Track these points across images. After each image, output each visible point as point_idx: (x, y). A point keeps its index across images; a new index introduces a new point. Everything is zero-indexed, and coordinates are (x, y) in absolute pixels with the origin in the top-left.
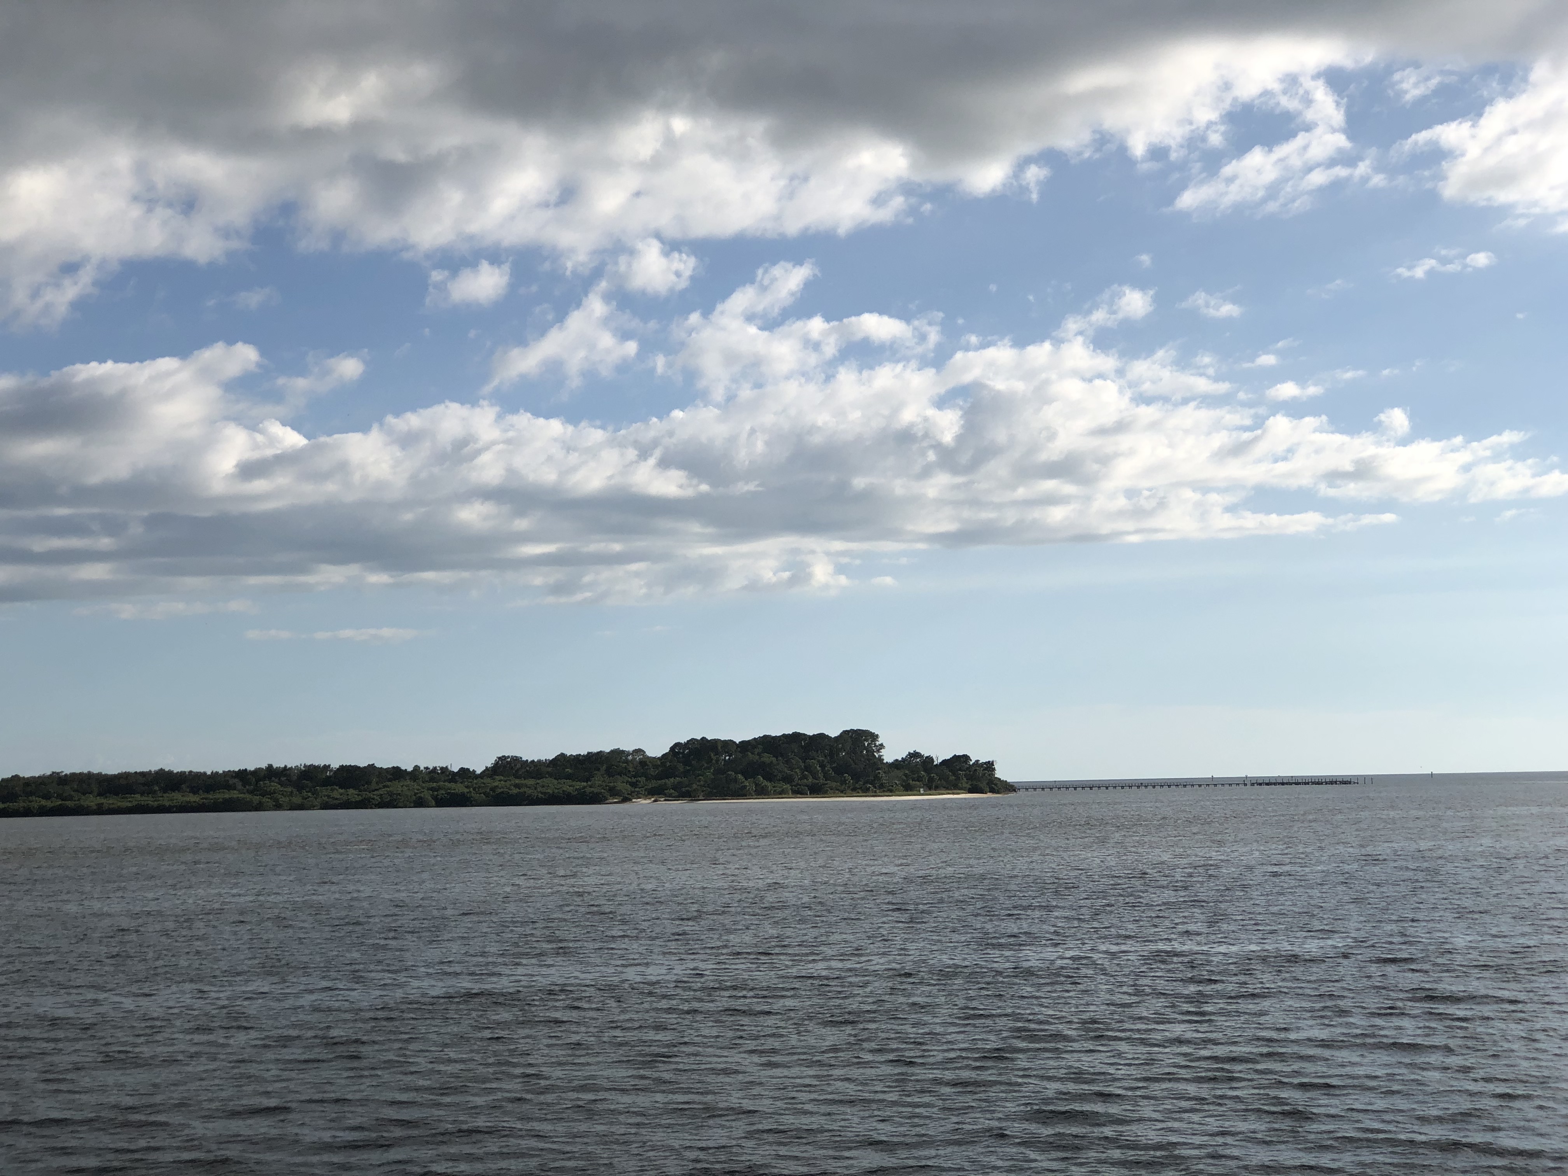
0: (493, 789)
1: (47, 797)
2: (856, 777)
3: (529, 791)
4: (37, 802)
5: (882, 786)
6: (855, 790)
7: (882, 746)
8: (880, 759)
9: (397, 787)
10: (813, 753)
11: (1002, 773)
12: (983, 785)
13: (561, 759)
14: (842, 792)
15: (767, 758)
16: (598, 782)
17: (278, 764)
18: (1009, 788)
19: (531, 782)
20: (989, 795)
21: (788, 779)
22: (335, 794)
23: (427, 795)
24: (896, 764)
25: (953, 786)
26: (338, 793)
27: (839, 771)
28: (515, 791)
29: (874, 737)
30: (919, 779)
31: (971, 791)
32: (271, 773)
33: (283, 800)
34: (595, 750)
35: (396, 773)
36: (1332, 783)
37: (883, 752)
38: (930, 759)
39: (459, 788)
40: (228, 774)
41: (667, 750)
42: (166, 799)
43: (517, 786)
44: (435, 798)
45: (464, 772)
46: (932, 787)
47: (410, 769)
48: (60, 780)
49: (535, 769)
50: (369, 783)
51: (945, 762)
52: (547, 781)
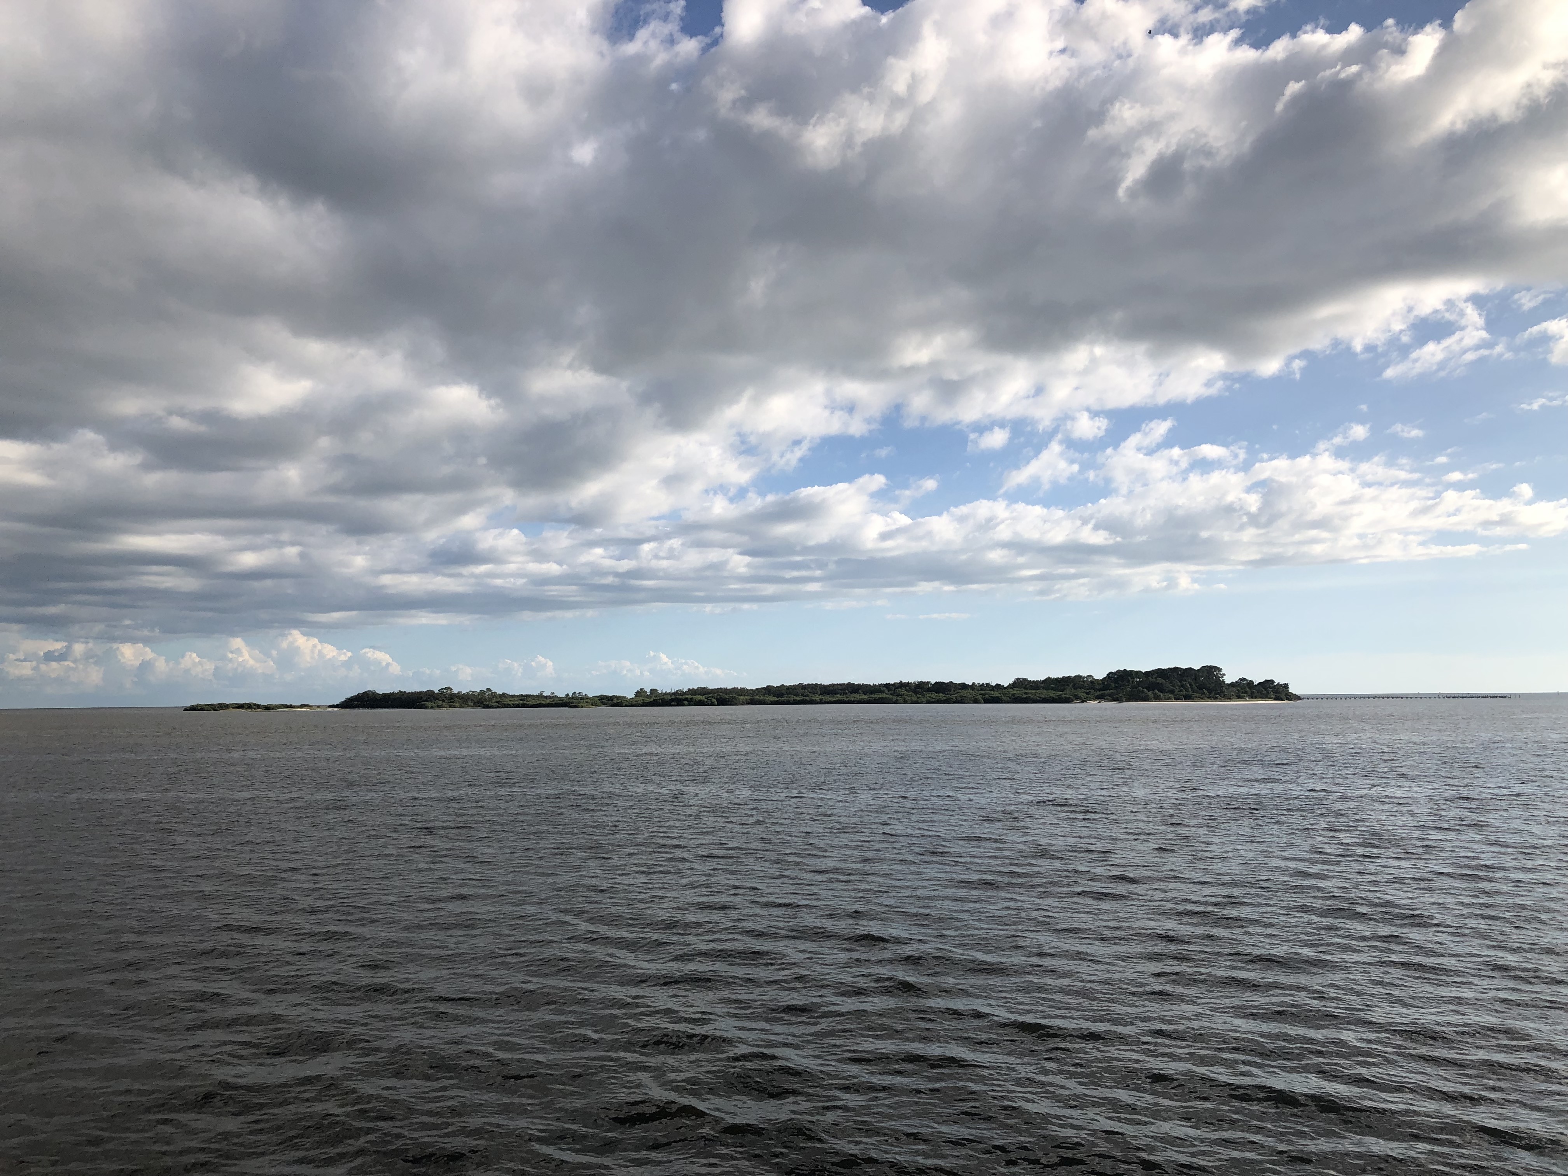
0: (1013, 695)
1: (797, 695)
2: (1210, 691)
3: (1032, 696)
4: (792, 698)
5: (1224, 696)
6: (1209, 698)
7: (1224, 674)
8: (1223, 681)
9: (964, 693)
10: (1185, 678)
11: (1292, 690)
12: (1283, 696)
13: (1049, 680)
14: (1202, 699)
15: (1160, 680)
16: (1068, 693)
17: (905, 681)
18: (1298, 698)
19: (1033, 691)
20: (1286, 702)
21: (1172, 692)
22: (933, 696)
23: (979, 697)
24: (1232, 685)
25: (1265, 697)
26: (934, 695)
27: (1201, 687)
28: (1025, 696)
29: (1219, 670)
30: (1246, 692)
31: (1275, 699)
32: (901, 685)
33: (908, 698)
34: (1067, 675)
35: (964, 686)
36: (1494, 697)
37: (1225, 678)
38: (1251, 682)
39: (996, 694)
40: (880, 685)
41: (1105, 676)
42: (852, 697)
43: (1026, 693)
44: (984, 699)
45: (998, 685)
46: (1253, 697)
47: (970, 684)
48: (803, 687)
49: (1035, 685)
50: (950, 690)
51: (1260, 683)
52: (1041, 691)
